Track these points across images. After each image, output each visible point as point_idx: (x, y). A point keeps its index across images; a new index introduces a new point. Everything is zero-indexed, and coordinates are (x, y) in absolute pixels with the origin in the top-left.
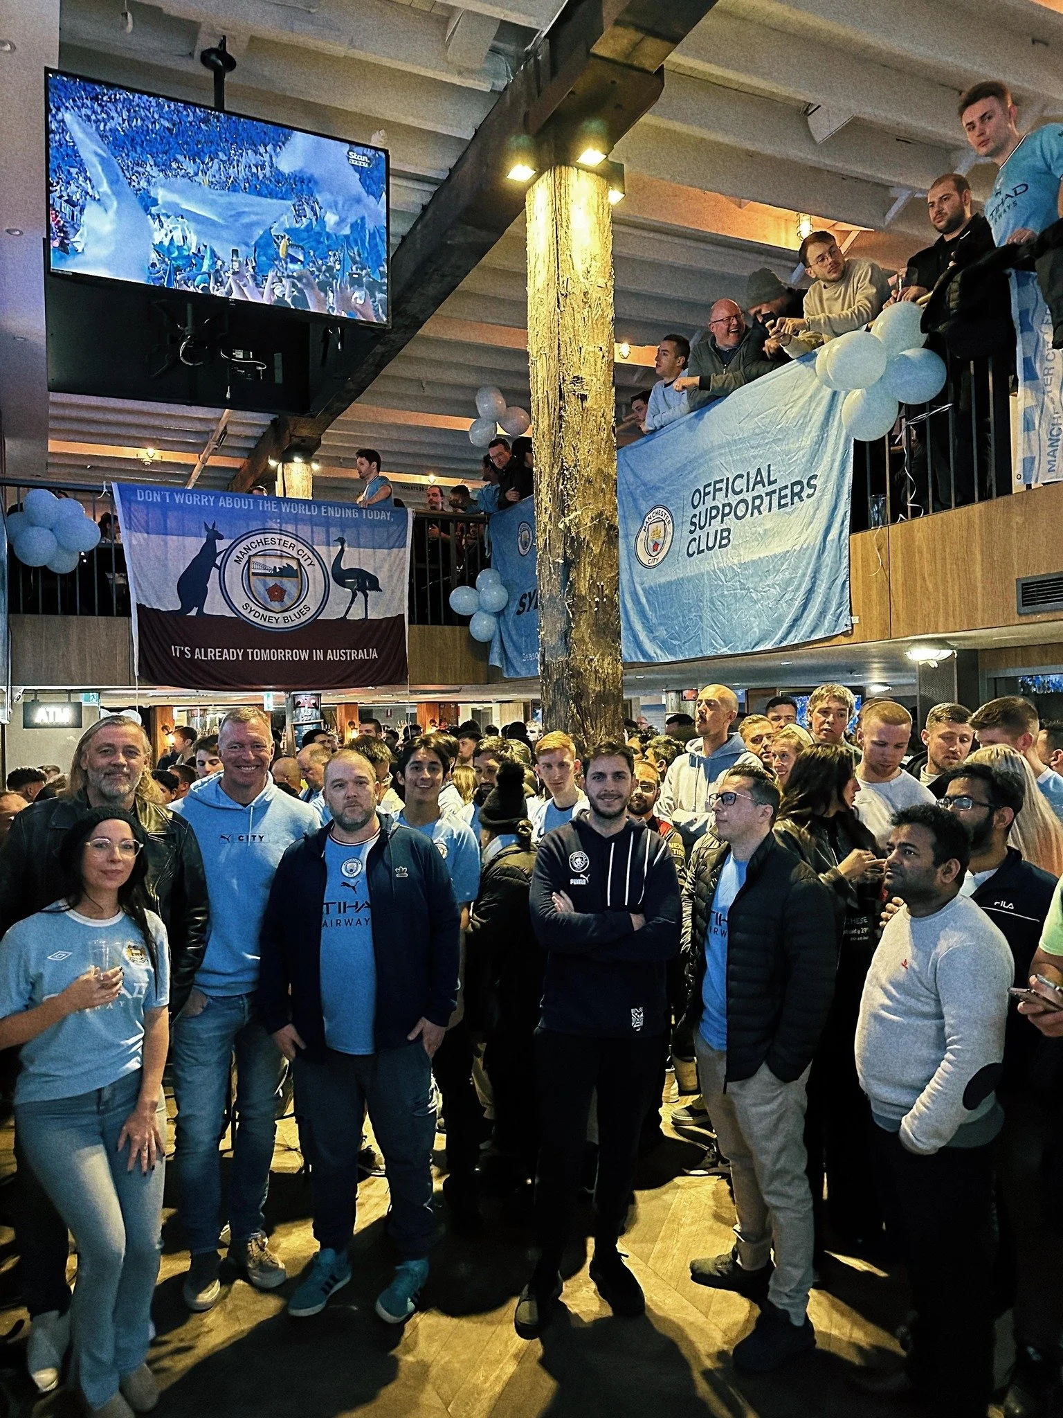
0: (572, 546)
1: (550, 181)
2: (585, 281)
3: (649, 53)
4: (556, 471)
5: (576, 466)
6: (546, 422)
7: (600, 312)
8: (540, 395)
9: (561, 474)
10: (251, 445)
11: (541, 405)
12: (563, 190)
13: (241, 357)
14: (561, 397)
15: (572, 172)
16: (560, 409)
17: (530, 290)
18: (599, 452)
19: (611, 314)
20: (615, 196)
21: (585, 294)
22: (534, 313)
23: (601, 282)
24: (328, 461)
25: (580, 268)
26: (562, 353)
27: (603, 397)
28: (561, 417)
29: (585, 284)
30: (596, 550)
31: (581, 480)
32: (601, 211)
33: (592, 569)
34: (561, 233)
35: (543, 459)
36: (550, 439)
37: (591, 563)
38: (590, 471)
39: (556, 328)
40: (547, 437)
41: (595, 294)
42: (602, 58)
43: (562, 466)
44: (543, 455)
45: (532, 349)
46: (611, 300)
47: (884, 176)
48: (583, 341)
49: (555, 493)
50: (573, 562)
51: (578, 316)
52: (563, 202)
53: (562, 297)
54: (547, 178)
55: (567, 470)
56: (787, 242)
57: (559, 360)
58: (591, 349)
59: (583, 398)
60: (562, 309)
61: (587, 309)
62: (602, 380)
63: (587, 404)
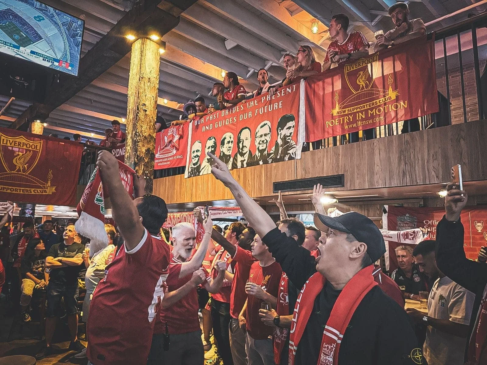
0: (137, 158)
1: (141, 42)
2: (149, 75)
3: (175, 11)
4: (134, 132)
5: (141, 132)
6: (132, 117)
7: (154, 85)
8: (131, 108)
9: (135, 134)
10: (20, 113)
11: (131, 110)
12: (144, 45)
13: (19, 79)
14: (138, 109)
15: (148, 41)
16: (137, 113)
17: (130, 74)
18: (150, 129)
19: (157, 86)
20: (162, 51)
21: (149, 79)
22: (131, 81)
23: (155, 76)
24: (51, 123)
25: (148, 70)
26: (139, 95)
27: (153, 112)
28: (137, 115)
29: (150, 76)
30: (146, 161)
31: (142, 137)
32: (157, 54)
33: (144, 167)
34: (143, 58)
35: (130, 128)
36: (133, 122)
37: (144, 165)
38: (146, 134)
39: (138, 88)
40: (132, 121)
41: (152, 79)
42: (160, 9)
43: (136, 131)
44: (130, 127)
45: (129, 93)
46: (158, 82)
47: (247, 64)
48: (147, 93)
49: (133, 140)
50: (137, 163)
51: (146, 85)
52: (144, 49)
53: (141, 78)
54: (140, 41)
55: (138, 133)
56: (218, 77)
57: (138, 97)
58: (150, 96)
59: (146, 111)
60: (141, 82)
61: (149, 83)
62: (153, 106)
63: (147, 113)
